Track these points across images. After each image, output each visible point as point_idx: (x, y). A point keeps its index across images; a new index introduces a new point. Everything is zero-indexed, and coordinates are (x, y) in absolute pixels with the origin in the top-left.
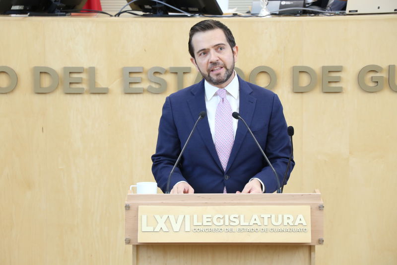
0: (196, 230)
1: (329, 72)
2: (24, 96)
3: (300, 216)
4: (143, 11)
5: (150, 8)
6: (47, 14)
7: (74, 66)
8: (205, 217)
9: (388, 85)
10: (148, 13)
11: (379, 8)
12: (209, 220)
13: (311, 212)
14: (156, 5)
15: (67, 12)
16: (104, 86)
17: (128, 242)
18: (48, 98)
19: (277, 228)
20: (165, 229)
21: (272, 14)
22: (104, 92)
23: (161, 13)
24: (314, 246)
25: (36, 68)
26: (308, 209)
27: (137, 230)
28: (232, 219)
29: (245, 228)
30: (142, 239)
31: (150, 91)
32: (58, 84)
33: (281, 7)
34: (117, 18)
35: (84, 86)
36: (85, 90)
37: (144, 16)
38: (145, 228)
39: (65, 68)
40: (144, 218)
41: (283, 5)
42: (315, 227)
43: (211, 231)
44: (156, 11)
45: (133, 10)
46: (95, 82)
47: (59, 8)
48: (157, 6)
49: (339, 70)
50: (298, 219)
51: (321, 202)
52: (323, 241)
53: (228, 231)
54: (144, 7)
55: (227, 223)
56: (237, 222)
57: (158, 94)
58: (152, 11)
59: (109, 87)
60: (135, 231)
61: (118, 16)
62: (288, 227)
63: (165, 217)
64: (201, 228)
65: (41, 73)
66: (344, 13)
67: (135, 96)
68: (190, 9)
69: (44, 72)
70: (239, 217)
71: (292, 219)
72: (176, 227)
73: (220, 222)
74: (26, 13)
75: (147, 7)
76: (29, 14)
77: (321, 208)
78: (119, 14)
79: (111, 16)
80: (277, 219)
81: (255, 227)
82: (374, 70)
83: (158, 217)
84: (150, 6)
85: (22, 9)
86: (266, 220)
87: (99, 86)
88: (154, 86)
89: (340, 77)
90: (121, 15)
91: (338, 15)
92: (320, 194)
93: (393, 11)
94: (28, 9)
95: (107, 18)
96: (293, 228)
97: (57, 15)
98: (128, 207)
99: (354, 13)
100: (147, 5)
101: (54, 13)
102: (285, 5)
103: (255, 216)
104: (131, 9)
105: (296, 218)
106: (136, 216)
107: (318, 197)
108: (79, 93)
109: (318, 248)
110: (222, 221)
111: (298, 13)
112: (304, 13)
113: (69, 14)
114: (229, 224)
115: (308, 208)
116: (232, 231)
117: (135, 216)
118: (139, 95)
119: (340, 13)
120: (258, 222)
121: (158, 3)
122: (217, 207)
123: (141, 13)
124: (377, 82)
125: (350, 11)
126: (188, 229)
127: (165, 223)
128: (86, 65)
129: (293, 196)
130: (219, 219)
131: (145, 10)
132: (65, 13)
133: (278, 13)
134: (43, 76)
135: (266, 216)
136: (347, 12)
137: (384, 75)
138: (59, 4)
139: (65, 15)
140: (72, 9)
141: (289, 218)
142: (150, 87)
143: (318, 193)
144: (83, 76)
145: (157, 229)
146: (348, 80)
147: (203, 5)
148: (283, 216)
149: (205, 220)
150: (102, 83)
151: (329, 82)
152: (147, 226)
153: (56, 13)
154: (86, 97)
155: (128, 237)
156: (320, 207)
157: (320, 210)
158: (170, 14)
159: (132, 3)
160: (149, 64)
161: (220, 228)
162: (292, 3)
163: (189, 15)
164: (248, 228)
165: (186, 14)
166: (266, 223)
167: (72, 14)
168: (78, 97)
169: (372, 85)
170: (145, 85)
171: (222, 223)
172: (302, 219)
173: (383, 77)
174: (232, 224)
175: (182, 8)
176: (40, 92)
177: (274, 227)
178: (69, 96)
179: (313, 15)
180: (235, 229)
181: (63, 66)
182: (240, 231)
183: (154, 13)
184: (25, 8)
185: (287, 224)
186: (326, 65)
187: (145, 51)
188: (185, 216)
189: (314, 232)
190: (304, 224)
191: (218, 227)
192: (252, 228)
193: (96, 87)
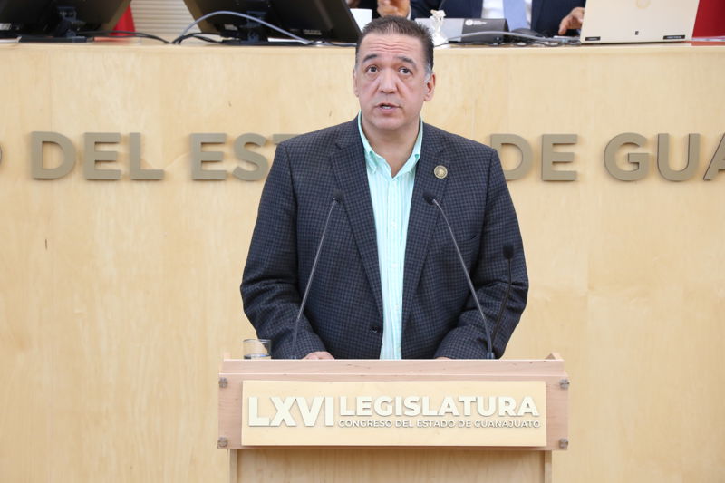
0: (346, 424)
1: (554, 144)
2: (13, 183)
3: (528, 400)
4: (222, 35)
5: (236, 29)
6: (51, 38)
7: (103, 131)
8: (360, 400)
9: (656, 169)
10: (230, 39)
11: (637, 33)
12: (368, 405)
13: (548, 392)
14: (246, 23)
15: (88, 36)
16: (156, 167)
17: (223, 444)
18: (56, 187)
19: (486, 420)
20: (290, 421)
21: (451, 42)
22: (156, 177)
23: (256, 39)
24: (550, 452)
25: (35, 135)
26: (540, 387)
27: (241, 424)
28: (408, 404)
29: (431, 420)
30: (249, 439)
31: (239, 176)
32: (75, 163)
33: (466, 29)
34: (176, 47)
35: (121, 167)
36: (123, 173)
37: (224, 43)
38: (254, 420)
39: (88, 136)
40: (253, 402)
41: (470, 27)
42: (555, 420)
43: (370, 425)
44: (247, 35)
45: (203, 33)
46: (140, 160)
47: (74, 28)
48: (249, 26)
49: (570, 141)
50: (524, 404)
51: (564, 375)
52: (567, 443)
53: (400, 425)
54: (224, 28)
55: (399, 412)
56: (417, 411)
57: (253, 181)
58: (238, 34)
59: (166, 170)
60: (238, 424)
61: (179, 43)
62: (507, 419)
63: (290, 401)
64: (354, 420)
65: (43, 142)
66: (576, 41)
67: (211, 185)
68: (307, 32)
69: (49, 141)
70: (421, 400)
71: (513, 404)
72: (310, 419)
73: (386, 409)
74: (14, 37)
75: (230, 27)
76: (19, 38)
77: (564, 385)
78: (179, 41)
79: (166, 43)
80: (487, 406)
81: (448, 419)
82: (631, 141)
83: (277, 401)
84: (235, 25)
85: (8, 29)
86: (467, 405)
87: (148, 168)
88: (246, 167)
89: (572, 155)
90: (184, 41)
91: (566, 44)
92: (561, 360)
93: (662, 40)
94: (18, 29)
95: (159, 46)
96: (515, 420)
97: (70, 41)
98: (223, 383)
99: (593, 42)
100: (228, 23)
101: (66, 36)
102: (473, 26)
103: (449, 400)
104: (200, 31)
105: (521, 403)
106: (239, 398)
107: (560, 366)
108: (112, 179)
109: (557, 456)
110: (390, 408)
111: (495, 41)
112: (507, 41)
113: (92, 39)
114: (403, 412)
115: (542, 385)
116: (407, 425)
117: (237, 399)
118: (218, 184)
119: (570, 41)
120: (453, 409)
121: (251, 21)
122: (382, 384)
123: (219, 38)
124: (638, 163)
125: (587, 39)
126: (330, 421)
127: (290, 410)
128: (124, 129)
129: (515, 364)
130: (385, 405)
131: (224, 33)
132: (83, 37)
133: (459, 40)
134: (49, 149)
135: (468, 400)
136: (582, 39)
137: (650, 151)
138: (73, 21)
139: (84, 41)
140: (96, 29)
141: (507, 403)
142: (238, 170)
143: (558, 359)
144: (120, 149)
145: (277, 422)
146: (587, 160)
147: (330, 26)
148: (497, 400)
149: (360, 406)
150: (152, 161)
151: (554, 163)
152: (258, 416)
153: (70, 38)
154: (125, 186)
155: (223, 436)
156: (562, 384)
157: (563, 388)
158: (270, 40)
159: (203, 21)
160: (235, 130)
161: (387, 420)
162: (484, 23)
163: (305, 42)
164: (437, 420)
165: (300, 40)
166: (468, 412)
167: (96, 39)
168: (110, 186)
169: (628, 168)
170: (229, 166)
171: (390, 411)
172: (532, 404)
173: (647, 154)
174: (407, 413)
175: (293, 30)
176: (42, 176)
177: (482, 419)
178: (93, 185)
179: (521, 44)
180: (412, 422)
181: (84, 132)
182: (422, 425)
183: (242, 39)
184: (13, 28)
185: (504, 414)
186: (549, 132)
187: (230, 105)
188: (324, 399)
189: (552, 427)
190: (535, 413)
191: (383, 419)
192: (442, 419)
193: (142, 168)
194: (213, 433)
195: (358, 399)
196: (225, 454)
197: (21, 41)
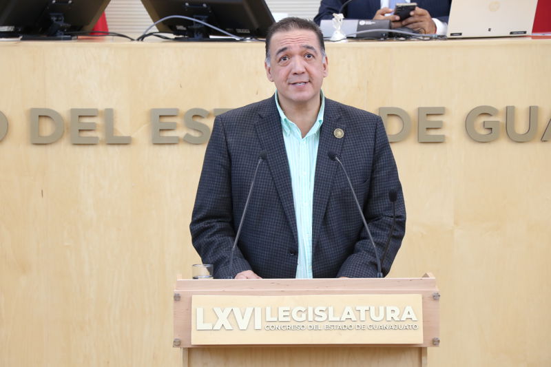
0: (270, 328)
1: (427, 115)
2: (17, 147)
3: (409, 309)
4: (174, 34)
5: (185, 29)
6: (45, 36)
7: (85, 107)
8: (281, 310)
9: (505, 133)
10: (181, 36)
11: (490, 30)
12: (287, 314)
13: (424, 302)
14: (193, 24)
15: (73, 35)
16: (125, 134)
17: (177, 343)
18: (51, 150)
19: (377, 324)
20: (228, 326)
21: (348, 38)
22: (125, 142)
23: (200, 36)
24: (426, 348)
25: (33, 111)
26: (417, 299)
27: (190, 329)
28: (317, 312)
29: (335, 324)
30: (197, 339)
31: (188, 140)
32: (64, 132)
33: (360, 28)
34: (140, 43)
35: (98, 134)
36: (100, 139)
37: (176, 39)
38: (201, 326)
39: (73, 111)
40: (200, 311)
41: (363, 26)
42: (429, 323)
43: (289, 329)
44: (193, 34)
45: (160, 32)
46: (113, 129)
47: (62, 29)
48: (195, 26)
49: (440, 112)
50: (406, 312)
51: (436, 290)
52: (439, 341)
53: (312, 329)
54: (176, 28)
55: (311, 318)
56: (324, 318)
57: (198, 144)
58: (187, 33)
59: (133, 136)
60: (188, 328)
61: (142, 40)
62: (392, 323)
63: (228, 310)
64: (276, 325)
65: (40, 116)
67: (167, 148)
68: (239, 31)
69: (44, 115)
70: (327, 309)
71: (397, 312)
72: (243, 324)
73: (301, 316)
74: (17, 36)
75: (180, 28)
76: (21, 37)
77: (436, 297)
78: (142, 38)
79: (132, 40)
80: (377, 314)
81: (348, 323)
82: (486, 112)
83: (218, 311)
84: (184, 26)
85: (12, 30)
86: (363, 313)
87: (119, 135)
88: (193, 133)
89: (441, 122)
90: (145, 38)
91: (435, 39)
92: (434, 278)
93: (509, 35)
94: (20, 30)
95: (126, 42)
96: (399, 324)
97: (59, 39)
98: (177, 298)
99: (457, 36)
100: (180, 25)
101: (56, 36)
102: (365, 25)
103: (348, 309)
104: (158, 31)
105: (403, 312)
106: (189, 309)
107: (433, 283)
108: (92, 143)
109: (431, 351)
110: (304, 315)
111: (382, 37)
112: (391, 36)
113: (76, 37)
114: (314, 319)
115: (420, 297)
116: (317, 329)
117: (187, 310)
118: (172, 147)
120: (352, 316)
121: (197, 23)
122: (297, 297)
123: (172, 36)
124: (491, 129)
125: (452, 35)
126: (258, 326)
127: (228, 318)
128: (101, 106)
129: (399, 281)
130: (300, 313)
131: (176, 32)
132: (69, 36)
133: (355, 36)
134: (44, 121)
135: (363, 309)
137: (500, 119)
138: (62, 24)
139: (70, 39)
140: (79, 30)
141: (393, 311)
142: (187, 135)
143: (432, 277)
144: (97, 121)
145: (218, 327)
146: (453, 126)
147: (256, 26)
148: (385, 309)
149: (281, 314)
150: (122, 130)
151: (427, 129)
152: (204, 322)
153: (59, 37)
154: (101, 149)
155: (178, 338)
156: (434, 296)
157: (435, 299)
158: (211, 37)
159: (159, 23)
160: (185, 106)
161: (301, 324)
162: (374, 23)
163: (237, 39)
164: (340, 324)
165: (234, 37)
166: (363, 318)
167: (79, 37)
168: (91, 149)
169: (483, 132)
170: (180, 133)
171: (304, 318)
172: (411, 312)
173: (498, 122)
174: (317, 319)
175: (228, 29)
176: (39, 142)
177: (374, 324)
178: (78, 149)
179: (402, 39)
180: (321, 326)
181: (70, 108)
182: (328, 328)
183: (190, 37)
184: (16, 29)
185: (390, 319)
186: (423, 105)
187: (181, 87)
188: (254, 309)
189: (426, 329)
190: (414, 319)
191: (299, 324)
192: (344, 324)
193: (114, 135)
194: (170, 335)
195: (280, 308)
196: (179, 352)
197: (22, 39)
